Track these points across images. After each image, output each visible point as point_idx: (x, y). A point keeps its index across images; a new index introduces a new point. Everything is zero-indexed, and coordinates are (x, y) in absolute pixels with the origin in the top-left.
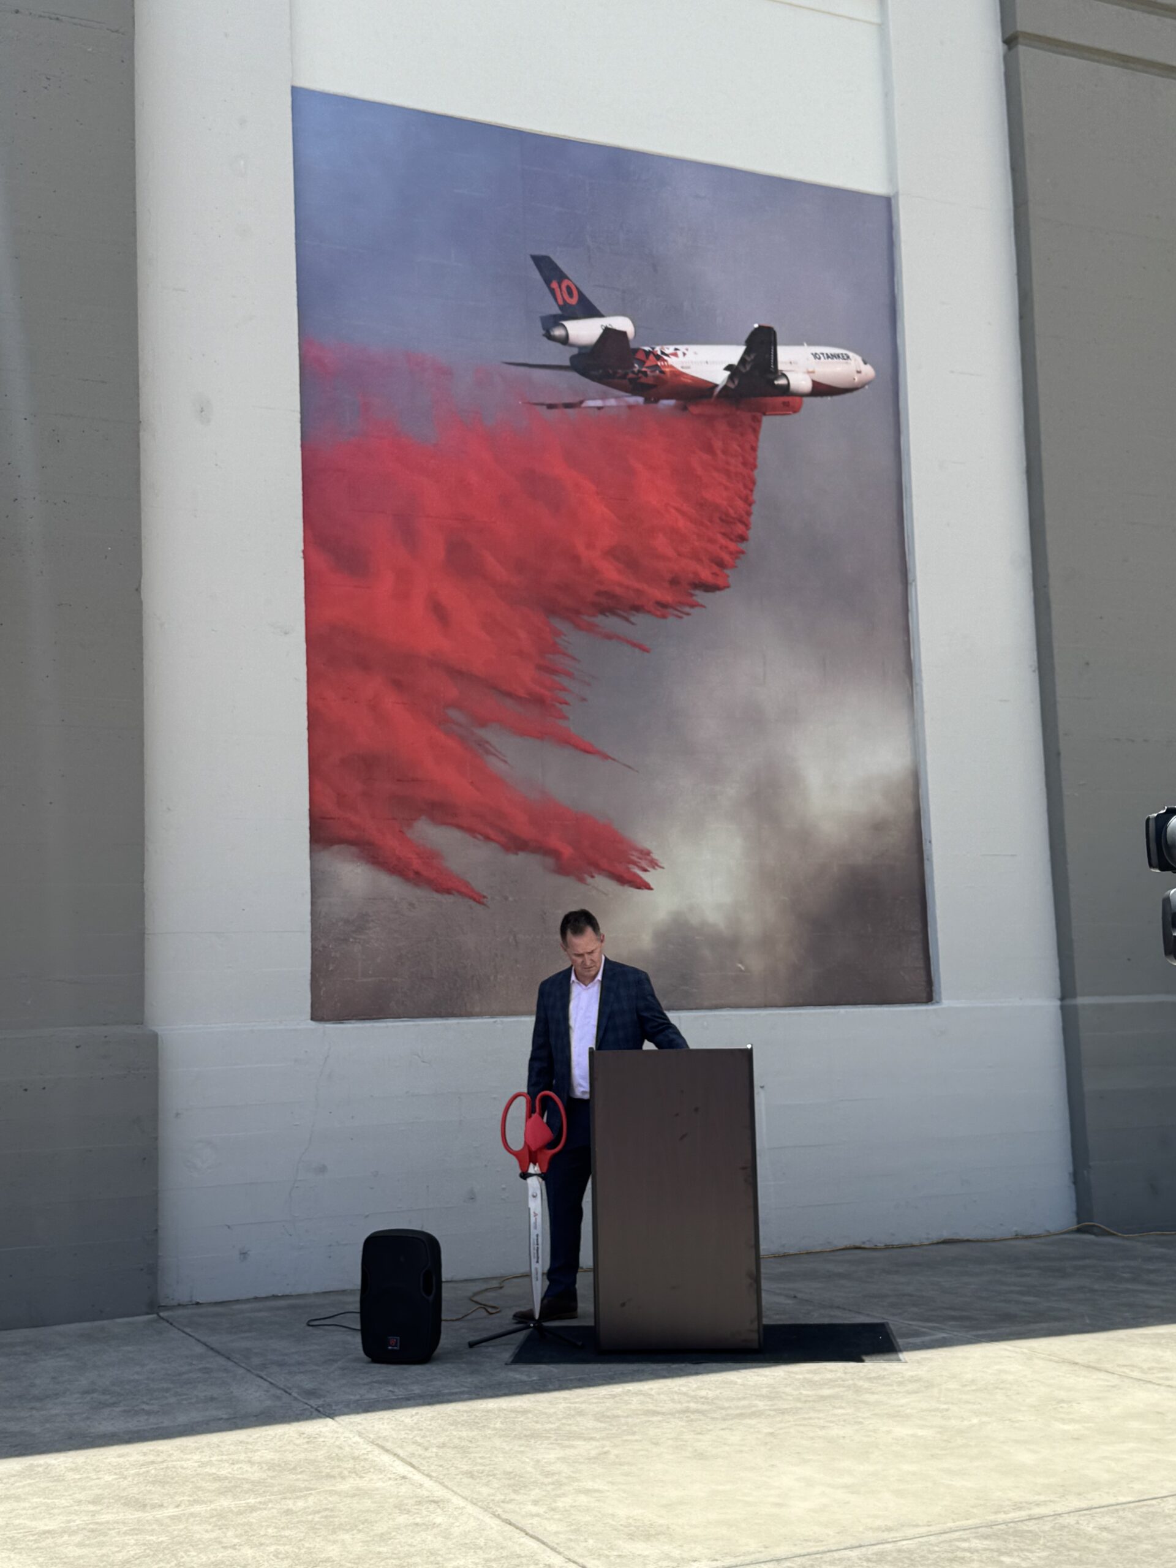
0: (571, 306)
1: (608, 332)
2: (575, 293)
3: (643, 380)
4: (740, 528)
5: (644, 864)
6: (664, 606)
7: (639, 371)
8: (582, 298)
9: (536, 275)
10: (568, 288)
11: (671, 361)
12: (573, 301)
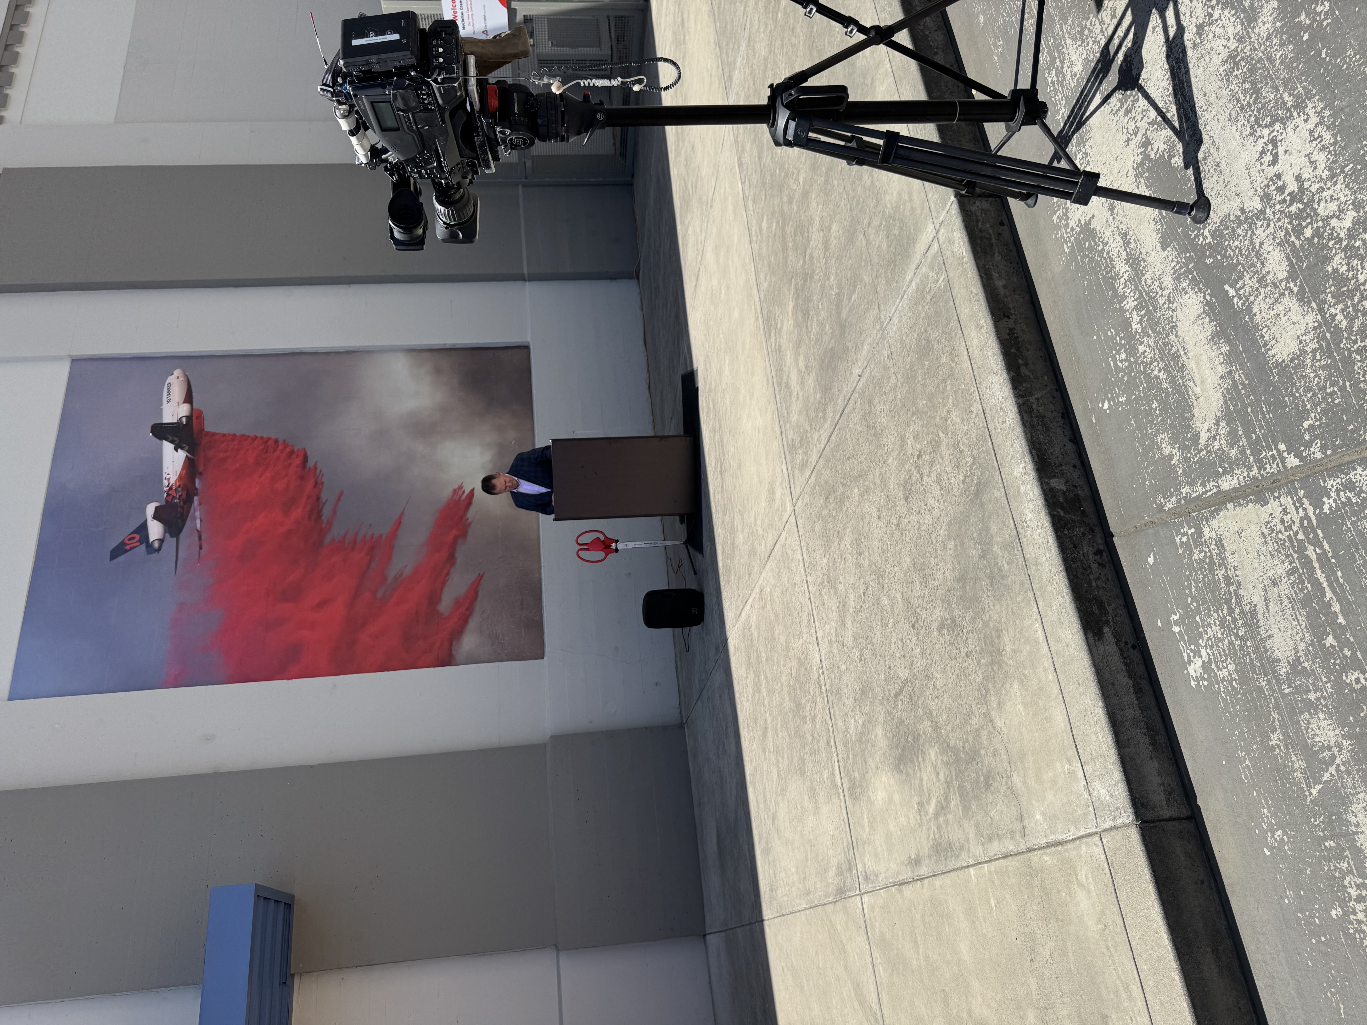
0: (140, 538)
1: (156, 517)
2: (133, 535)
3: (184, 497)
4: (270, 443)
5: (461, 492)
6: (316, 484)
7: (179, 499)
8: (135, 532)
9: (122, 558)
10: (129, 540)
11: (172, 481)
12: (137, 537)
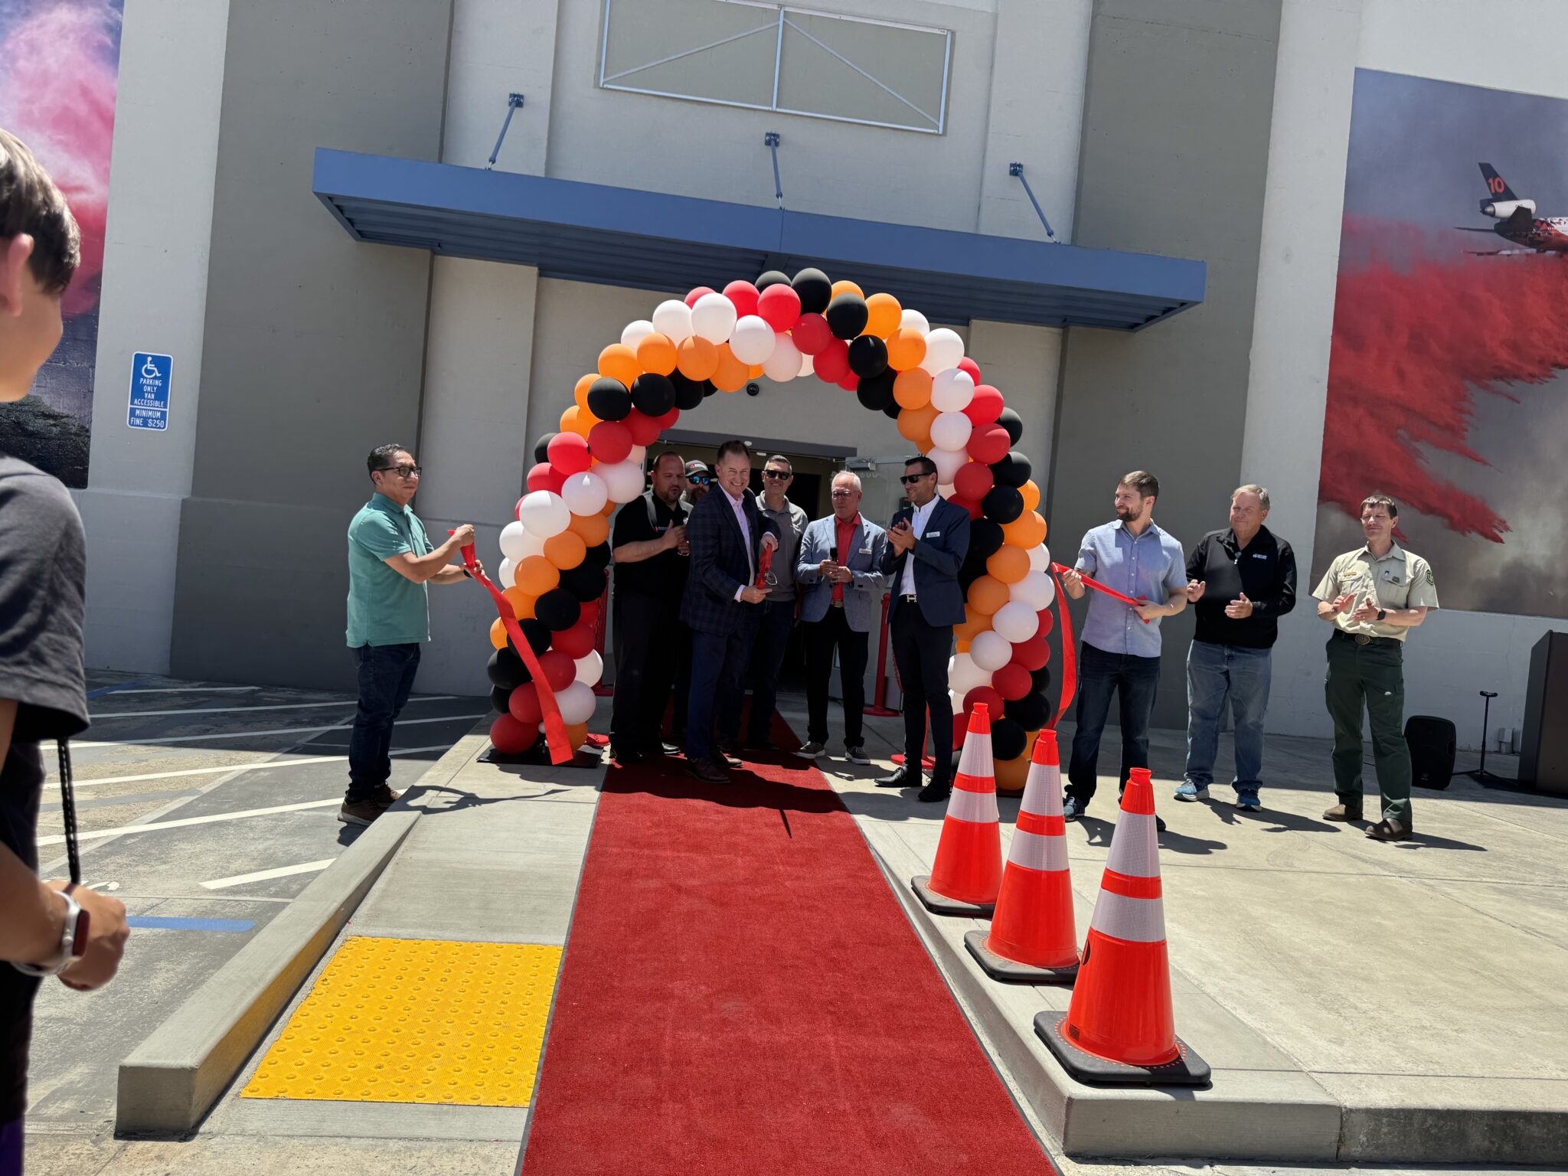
0: (1500, 193)
1: (1520, 209)
2: (1502, 185)
3: (1538, 238)
5: (1501, 528)
6: (1532, 376)
7: (1536, 233)
8: (1507, 189)
9: (1481, 175)
11: (1557, 227)
12: (1501, 191)
